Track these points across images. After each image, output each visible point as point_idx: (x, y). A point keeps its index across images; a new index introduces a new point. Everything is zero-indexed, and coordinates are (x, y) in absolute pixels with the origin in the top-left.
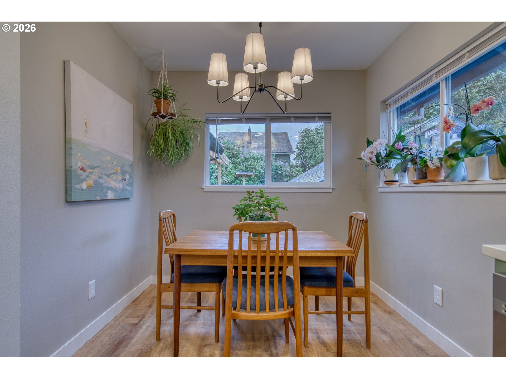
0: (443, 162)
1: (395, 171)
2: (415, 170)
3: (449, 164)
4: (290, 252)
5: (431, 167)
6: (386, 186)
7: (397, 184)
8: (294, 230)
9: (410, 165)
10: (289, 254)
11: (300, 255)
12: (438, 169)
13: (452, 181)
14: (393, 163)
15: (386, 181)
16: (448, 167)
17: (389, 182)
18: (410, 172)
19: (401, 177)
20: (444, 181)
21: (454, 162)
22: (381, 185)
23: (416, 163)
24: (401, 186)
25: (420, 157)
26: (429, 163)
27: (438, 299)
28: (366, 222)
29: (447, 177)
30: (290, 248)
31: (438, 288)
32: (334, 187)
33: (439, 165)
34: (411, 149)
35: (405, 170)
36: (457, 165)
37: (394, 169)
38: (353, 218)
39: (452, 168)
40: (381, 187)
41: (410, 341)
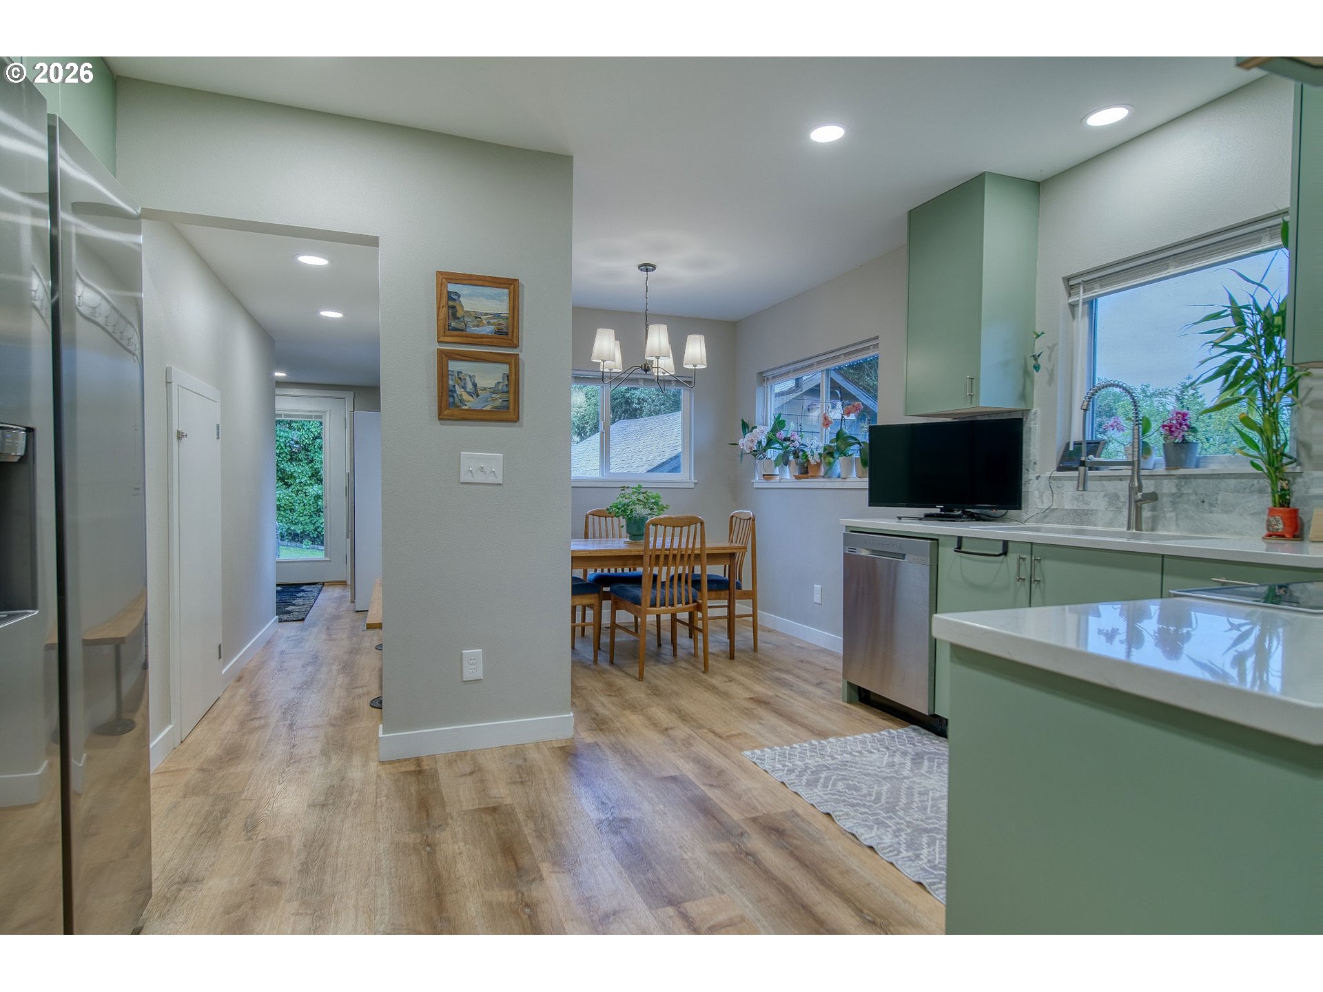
0: (822, 458)
1: (776, 463)
2: (797, 464)
3: (827, 461)
4: (697, 549)
5: (812, 462)
6: (764, 481)
7: (778, 478)
8: (702, 523)
9: (791, 458)
10: (696, 552)
11: (707, 552)
12: (818, 465)
13: (830, 478)
14: (772, 454)
15: (764, 475)
16: (826, 464)
17: (768, 477)
18: (791, 466)
19: (782, 470)
20: (823, 477)
21: (831, 459)
22: (757, 479)
23: (798, 457)
24: (782, 481)
25: (802, 450)
26: (810, 458)
27: (817, 598)
28: (754, 520)
29: (826, 474)
30: (698, 545)
31: (817, 587)
32: (696, 481)
33: (819, 461)
34: (793, 441)
35: (787, 463)
36: (834, 462)
37: (775, 461)
38: (734, 518)
39: (830, 465)
40: (758, 481)
41: (793, 645)
